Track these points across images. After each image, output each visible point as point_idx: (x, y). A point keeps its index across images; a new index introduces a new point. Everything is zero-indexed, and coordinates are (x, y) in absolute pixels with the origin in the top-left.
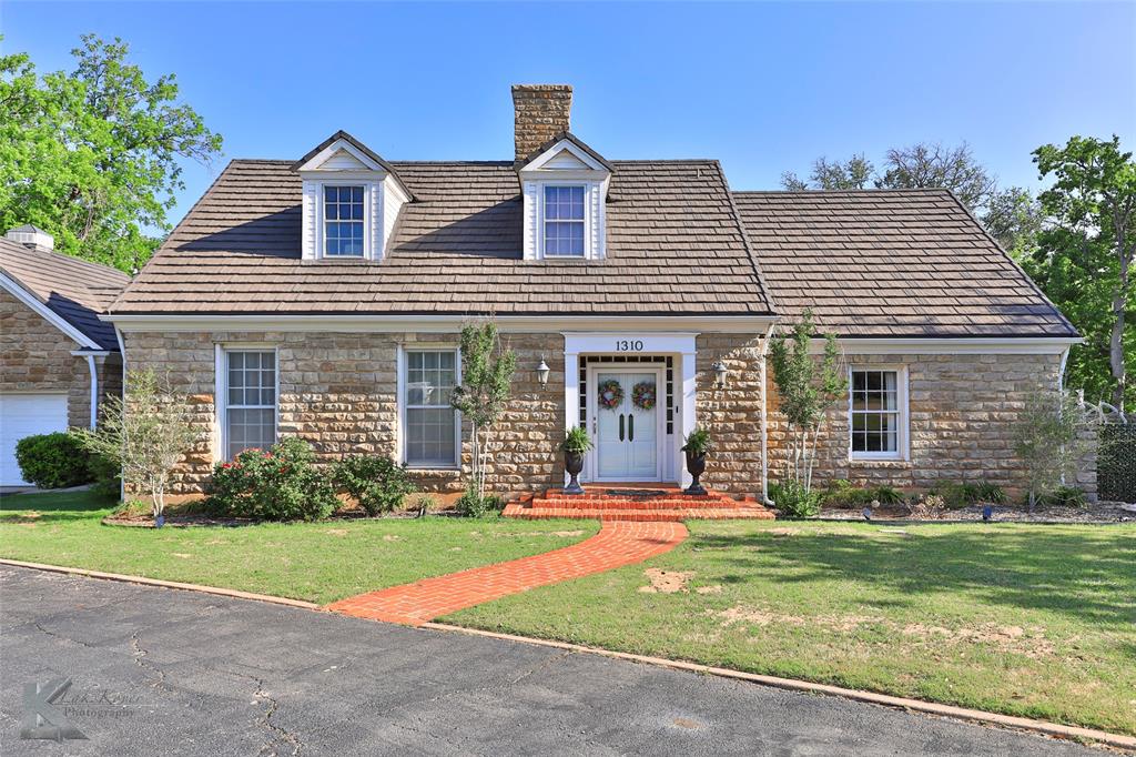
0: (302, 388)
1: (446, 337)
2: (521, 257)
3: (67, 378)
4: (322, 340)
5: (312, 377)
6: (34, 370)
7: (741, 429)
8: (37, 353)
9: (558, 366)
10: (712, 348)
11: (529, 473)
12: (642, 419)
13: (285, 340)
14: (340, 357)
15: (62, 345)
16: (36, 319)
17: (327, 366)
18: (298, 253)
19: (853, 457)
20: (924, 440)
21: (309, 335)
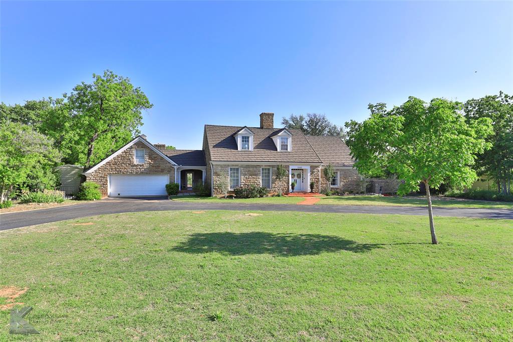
0: (245, 175)
1: (269, 166)
2: (277, 150)
3: (169, 172)
4: (248, 166)
5: (246, 173)
6: (162, 170)
7: (317, 182)
8: (162, 166)
9: (289, 171)
10: (313, 168)
11: (283, 190)
12: (298, 180)
13: (242, 166)
14: (251, 169)
15: (168, 164)
16: (162, 158)
17: (249, 171)
18: (237, 149)
19: (331, 186)
20: (342, 184)
21: (246, 165)
